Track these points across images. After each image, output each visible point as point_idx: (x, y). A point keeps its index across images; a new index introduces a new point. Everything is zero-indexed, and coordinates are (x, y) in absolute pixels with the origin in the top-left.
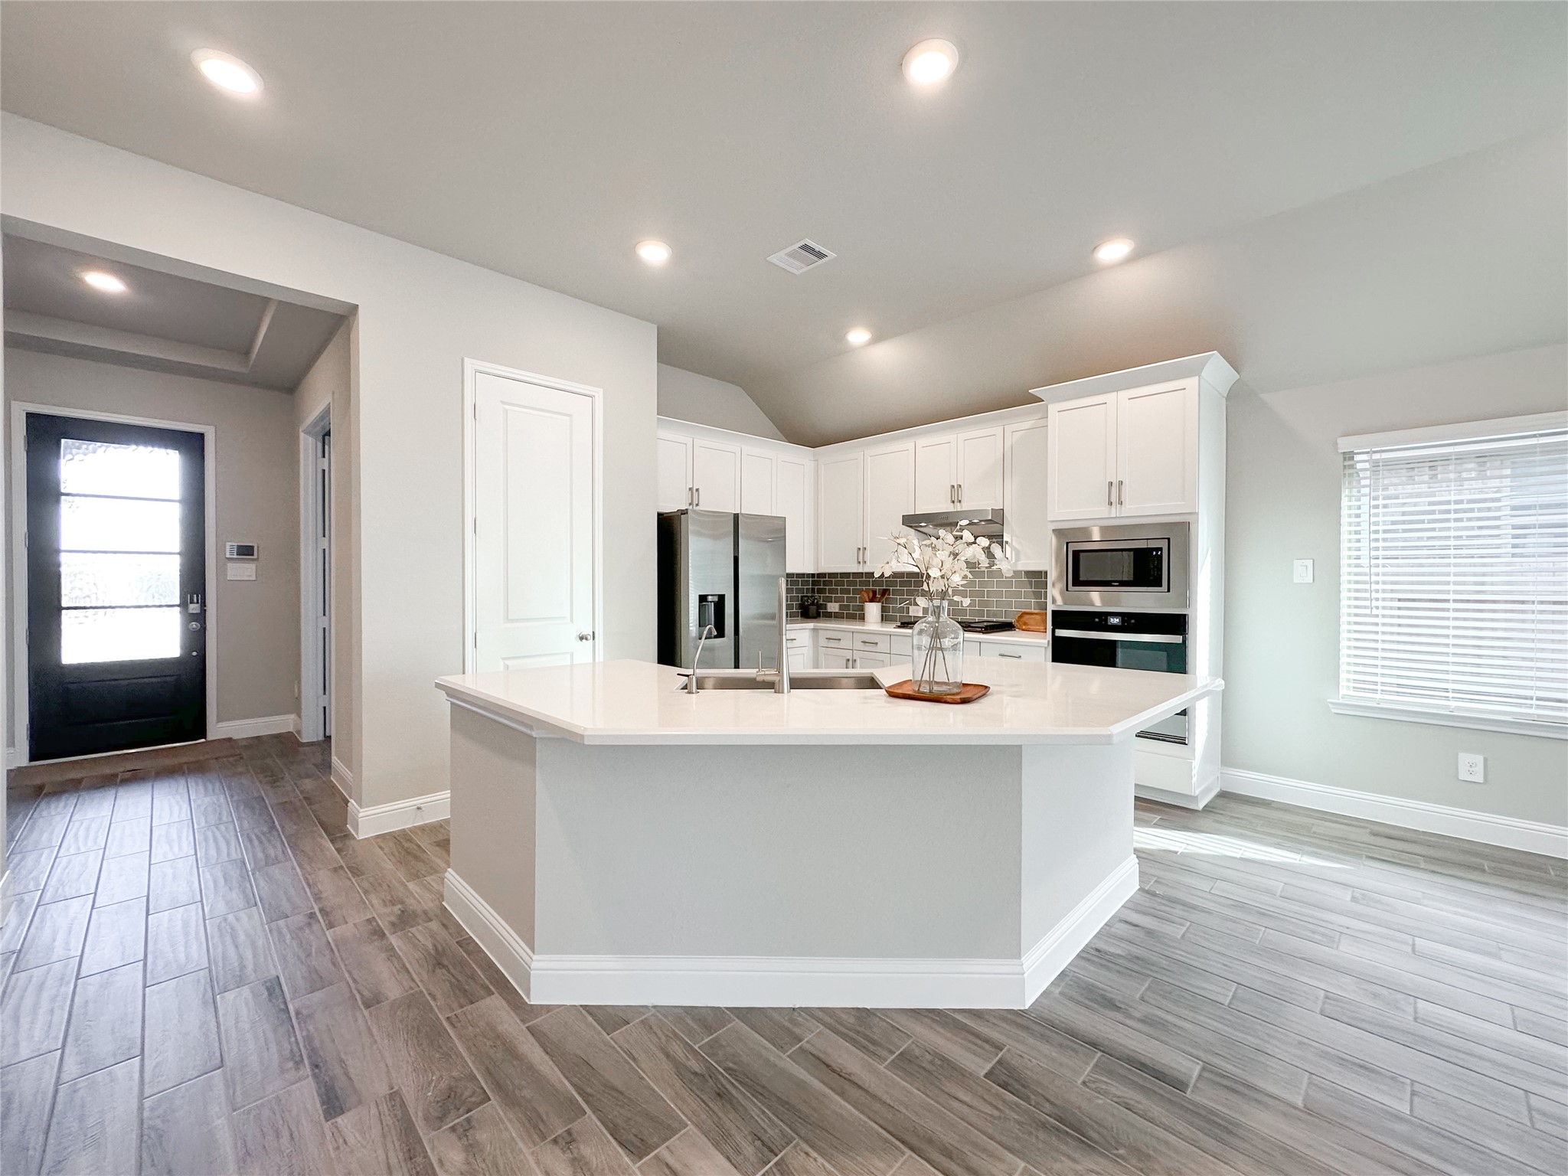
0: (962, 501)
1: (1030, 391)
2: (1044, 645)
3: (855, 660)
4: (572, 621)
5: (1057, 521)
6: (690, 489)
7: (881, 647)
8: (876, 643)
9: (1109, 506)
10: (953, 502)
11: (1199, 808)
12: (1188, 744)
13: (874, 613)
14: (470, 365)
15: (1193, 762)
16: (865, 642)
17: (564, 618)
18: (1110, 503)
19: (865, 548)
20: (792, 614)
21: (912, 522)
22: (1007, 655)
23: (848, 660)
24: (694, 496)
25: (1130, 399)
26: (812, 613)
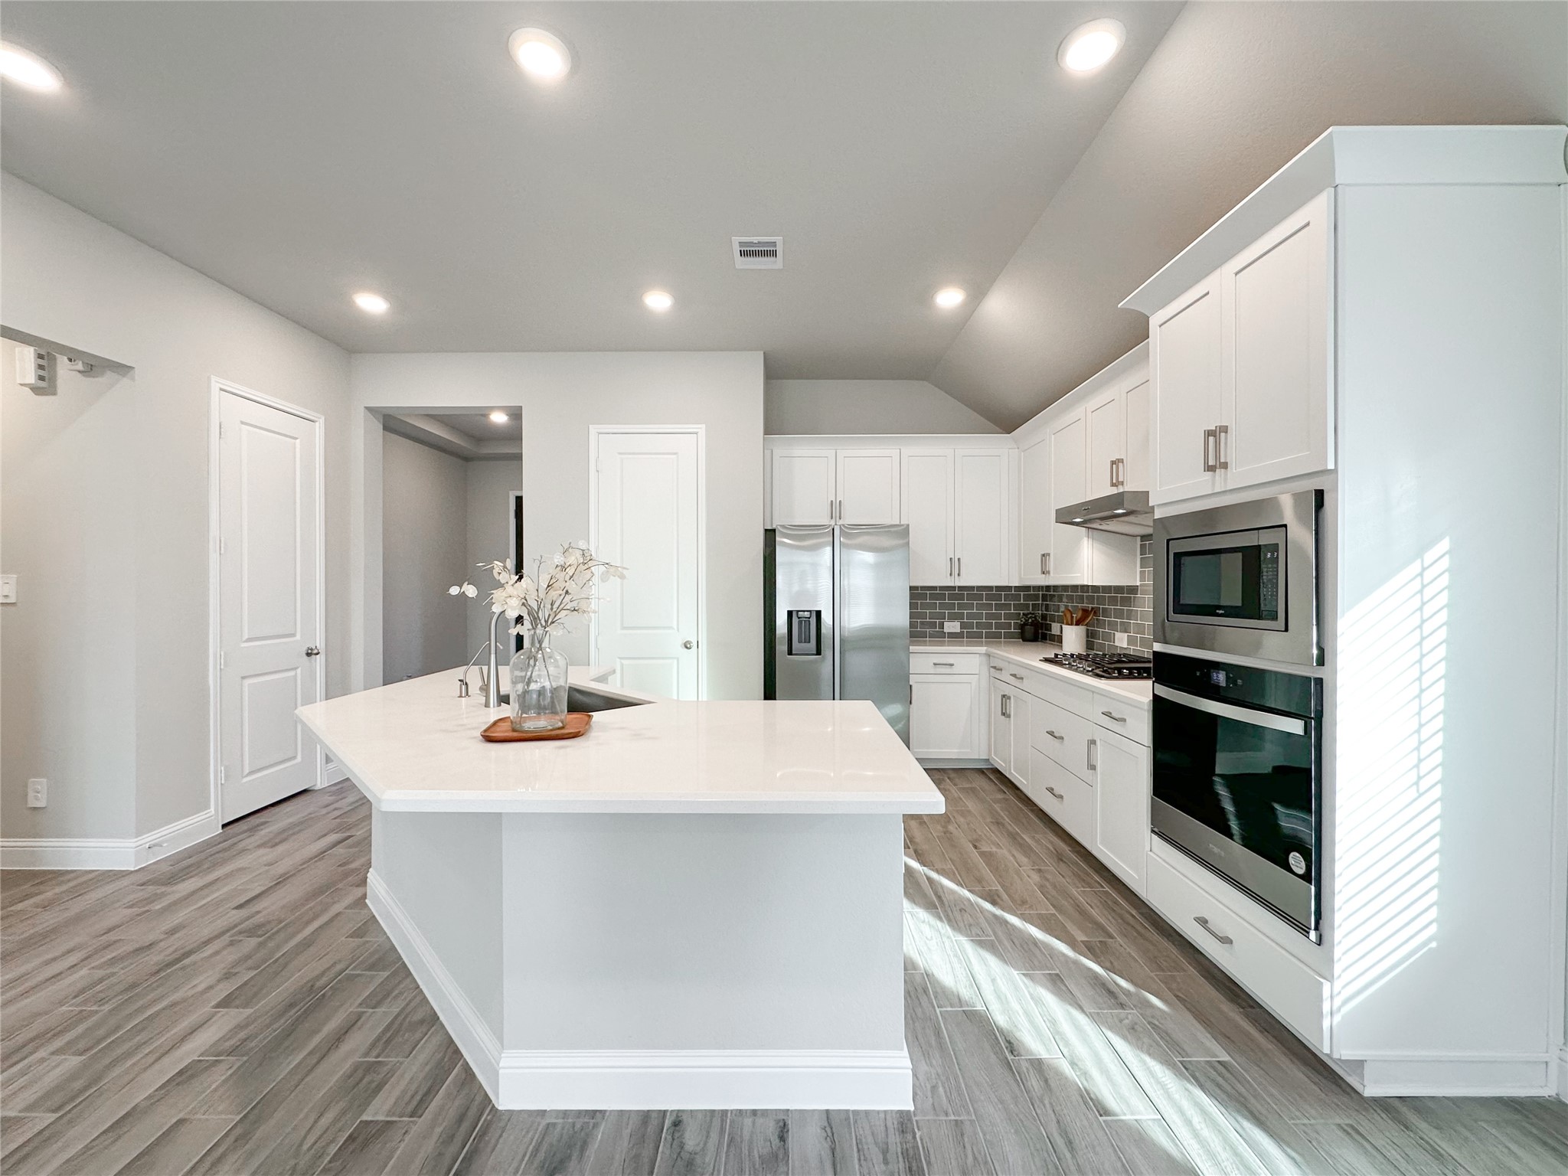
0: (1125, 483)
1: (1119, 306)
2: (1146, 707)
3: (1009, 698)
4: (678, 630)
5: (1158, 505)
6: (832, 501)
7: (1025, 684)
8: (1022, 678)
9: (1210, 473)
10: (1113, 485)
11: (1370, 1091)
12: (1319, 945)
13: (1073, 639)
14: (593, 429)
15: (1326, 986)
16: (1014, 675)
17: (671, 628)
18: (1210, 469)
19: (1049, 555)
20: (1009, 636)
21: (1065, 517)
22: (1114, 715)
23: (1004, 696)
24: (836, 509)
25: (1236, 274)
26: (1028, 635)
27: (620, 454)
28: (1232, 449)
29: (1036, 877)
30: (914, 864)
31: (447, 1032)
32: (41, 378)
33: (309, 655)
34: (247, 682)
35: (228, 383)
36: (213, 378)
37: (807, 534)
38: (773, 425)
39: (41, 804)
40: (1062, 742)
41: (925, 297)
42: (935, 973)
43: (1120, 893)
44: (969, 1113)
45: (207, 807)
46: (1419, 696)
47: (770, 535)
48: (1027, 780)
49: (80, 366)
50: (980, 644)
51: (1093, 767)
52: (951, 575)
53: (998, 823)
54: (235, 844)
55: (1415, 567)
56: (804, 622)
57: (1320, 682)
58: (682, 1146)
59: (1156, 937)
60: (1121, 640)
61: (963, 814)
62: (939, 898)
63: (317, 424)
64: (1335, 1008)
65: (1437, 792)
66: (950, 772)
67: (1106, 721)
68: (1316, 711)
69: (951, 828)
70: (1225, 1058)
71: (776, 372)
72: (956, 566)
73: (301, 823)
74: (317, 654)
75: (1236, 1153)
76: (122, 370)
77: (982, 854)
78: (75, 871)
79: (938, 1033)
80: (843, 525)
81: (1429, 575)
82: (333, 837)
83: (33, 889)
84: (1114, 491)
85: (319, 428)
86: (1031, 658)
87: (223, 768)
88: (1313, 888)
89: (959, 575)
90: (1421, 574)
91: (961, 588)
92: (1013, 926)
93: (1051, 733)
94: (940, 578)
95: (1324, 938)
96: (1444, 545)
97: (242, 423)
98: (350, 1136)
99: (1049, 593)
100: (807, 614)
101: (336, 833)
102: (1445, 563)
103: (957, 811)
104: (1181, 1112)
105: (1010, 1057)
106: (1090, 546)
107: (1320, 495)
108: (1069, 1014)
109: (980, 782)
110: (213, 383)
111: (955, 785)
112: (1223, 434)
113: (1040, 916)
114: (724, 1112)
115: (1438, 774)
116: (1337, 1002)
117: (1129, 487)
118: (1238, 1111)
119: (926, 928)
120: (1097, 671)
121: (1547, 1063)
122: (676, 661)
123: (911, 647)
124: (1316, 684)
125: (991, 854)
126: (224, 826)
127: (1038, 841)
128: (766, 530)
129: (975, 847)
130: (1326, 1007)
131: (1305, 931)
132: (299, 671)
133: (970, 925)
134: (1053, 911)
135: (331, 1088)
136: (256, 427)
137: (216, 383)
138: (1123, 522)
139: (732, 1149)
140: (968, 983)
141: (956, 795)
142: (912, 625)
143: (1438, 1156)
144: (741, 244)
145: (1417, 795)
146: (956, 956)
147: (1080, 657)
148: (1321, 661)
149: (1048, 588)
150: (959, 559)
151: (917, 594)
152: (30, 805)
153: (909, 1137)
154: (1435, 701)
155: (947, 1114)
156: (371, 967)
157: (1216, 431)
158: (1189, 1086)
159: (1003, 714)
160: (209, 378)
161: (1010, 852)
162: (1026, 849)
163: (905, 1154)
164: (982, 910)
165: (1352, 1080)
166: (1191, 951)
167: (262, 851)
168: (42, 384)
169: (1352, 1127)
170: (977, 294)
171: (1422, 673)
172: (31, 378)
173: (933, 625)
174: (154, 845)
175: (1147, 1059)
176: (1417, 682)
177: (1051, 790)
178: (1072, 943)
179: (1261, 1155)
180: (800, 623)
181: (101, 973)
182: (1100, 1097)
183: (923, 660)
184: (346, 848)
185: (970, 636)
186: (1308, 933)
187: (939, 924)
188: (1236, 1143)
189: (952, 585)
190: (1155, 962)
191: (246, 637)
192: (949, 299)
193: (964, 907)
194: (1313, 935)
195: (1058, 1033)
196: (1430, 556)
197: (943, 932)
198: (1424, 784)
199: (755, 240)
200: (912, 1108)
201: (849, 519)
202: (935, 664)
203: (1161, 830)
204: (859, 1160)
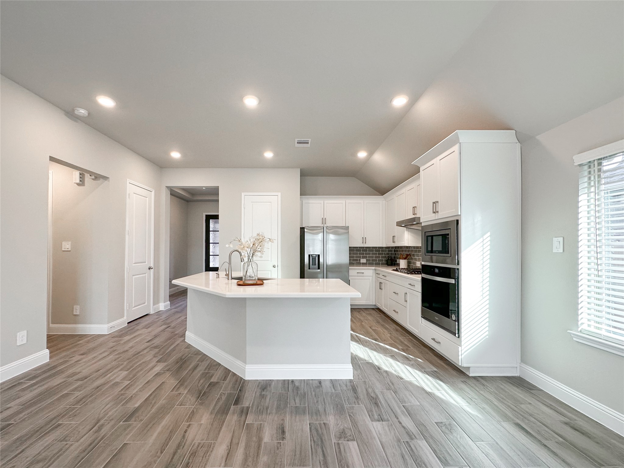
0: (416, 214)
1: (412, 163)
2: (420, 281)
3: (382, 283)
4: (271, 261)
5: (423, 222)
6: (322, 218)
7: (387, 278)
8: (386, 276)
9: (434, 214)
10: (413, 214)
11: (471, 375)
12: (459, 338)
13: (403, 264)
14: (243, 194)
15: (460, 348)
16: (383, 276)
17: (269, 261)
18: (434, 213)
19: (395, 236)
20: (382, 264)
21: (399, 224)
22: (412, 284)
23: (380, 283)
24: (324, 220)
25: (440, 160)
26: (389, 263)
27: (252, 202)
28: (439, 208)
29: (389, 335)
30: (352, 332)
31: (225, 367)
32: (81, 181)
33: (149, 269)
34: (134, 277)
35: (131, 181)
37: (314, 229)
38: (303, 193)
39: (78, 313)
40: (398, 295)
41: (354, 154)
42: (358, 355)
43: (413, 338)
44: (367, 379)
45: (124, 317)
46: (483, 273)
47: (302, 230)
48: (387, 309)
49: (93, 177)
50: (373, 266)
51: (406, 301)
52: (363, 243)
53: (378, 322)
54: (134, 328)
55: (481, 240)
56: (314, 259)
57: (458, 269)
58: (295, 385)
59: (423, 347)
60: (418, 264)
61: (367, 320)
62: (360, 340)
64: (462, 353)
65: (488, 297)
66: (363, 309)
67: (409, 286)
68: (457, 277)
69: (363, 323)
70: (436, 370)
71: (304, 174)
72: (364, 240)
73: (151, 323)
74: (152, 269)
75: (433, 385)
76: (105, 178)
77: (373, 330)
78: (89, 334)
79: (359, 366)
80: (328, 226)
81: (485, 242)
82: (164, 327)
83: (80, 339)
84: (414, 216)
85: (153, 193)
86: (389, 270)
87: (128, 304)
88: (457, 323)
89: (365, 243)
90: (483, 242)
91: (366, 247)
92: (381, 345)
93: (395, 293)
94: (358, 244)
95: (460, 336)
96: (489, 234)
97: (134, 193)
98: (209, 384)
99: (397, 249)
100: (314, 256)
101: (165, 325)
102: (489, 238)
103: (365, 319)
104: (422, 379)
105: (378, 370)
106: (407, 234)
107: (457, 221)
108: (395, 362)
109: (373, 312)
111: (364, 312)
112: (437, 203)
113: (389, 343)
114: (304, 380)
115: (488, 293)
116: (463, 352)
117: (417, 216)
118: (436, 379)
119: (356, 346)
120: (408, 272)
121: (517, 367)
122: (270, 272)
123: (350, 267)
124: (457, 270)
125: (376, 330)
126: (128, 323)
127: (390, 326)
128: (300, 228)
129: (371, 328)
130: (460, 354)
131: (455, 334)
132: (147, 274)
133: (369, 345)
134: (393, 342)
135: (199, 377)
136: (138, 195)
137: (128, 181)
138: (416, 226)
139: (308, 386)
140: (368, 357)
141: (364, 315)
142: (350, 260)
143: (484, 385)
144: (298, 141)
145: (482, 298)
146: (365, 352)
147: (404, 269)
148: (458, 264)
149: (396, 247)
150: (365, 238)
151: (351, 249)
152: (74, 314)
153: (352, 383)
154: (487, 274)
155: (362, 380)
156: (196, 355)
157: (435, 202)
158: (425, 375)
159: (380, 289)
160: (127, 180)
161: (381, 329)
162: (387, 329)
163: (351, 386)
164: (372, 342)
165: (467, 373)
166: (432, 350)
167: (144, 330)
168: (81, 183)
169: (464, 381)
170: (371, 154)
171: (483, 267)
172: (78, 181)
173: (357, 260)
174: (112, 327)
175: (415, 370)
176: (482, 269)
177: (395, 311)
178: (398, 349)
179: (440, 385)
180: (313, 259)
181: (117, 356)
182: (401, 377)
183: (354, 271)
184: (172, 329)
185: (369, 264)
186: (456, 335)
187: (359, 345)
188: (434, 383)
189: (363, 246)
190: (421, 352)
191: (134, 262)
192: (362, 155)
193: (366, 342)
194: (457, 335)
195: (392, 366)
196: (485, 237)
197: (360, 347)
198: (484, 296)
199: (302, 140)
200: (353, 379)
201: (328, 224)
202: (357, 273)
203: (424, 316)
204: (340, 387)
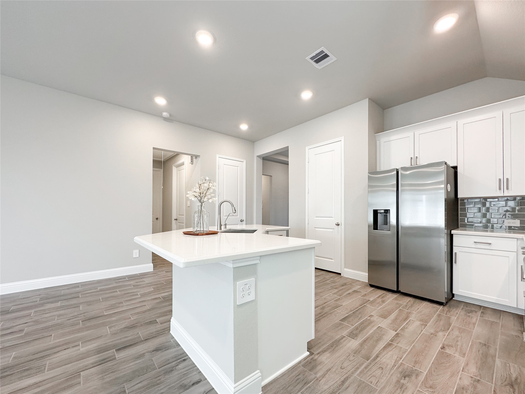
14: (307, 148)
17: (332, 217)
24: (414, 161)
27: (315, 155)
35: (221, 155)
36: (217, 155)
52: (500, 189)
58: (177, 366)
63: (244, 162)
72: (504, 183)
74: (243, 221)
80: (404, 167)
89: (507, 189)
97: (224, 165)
100: (383, 211)
110: (217, 156)
122: (333, 230)
136: (228, 165)
139: (183, 376)
150: (507, 179)
189: (501, 196)
202: (475, 242)
